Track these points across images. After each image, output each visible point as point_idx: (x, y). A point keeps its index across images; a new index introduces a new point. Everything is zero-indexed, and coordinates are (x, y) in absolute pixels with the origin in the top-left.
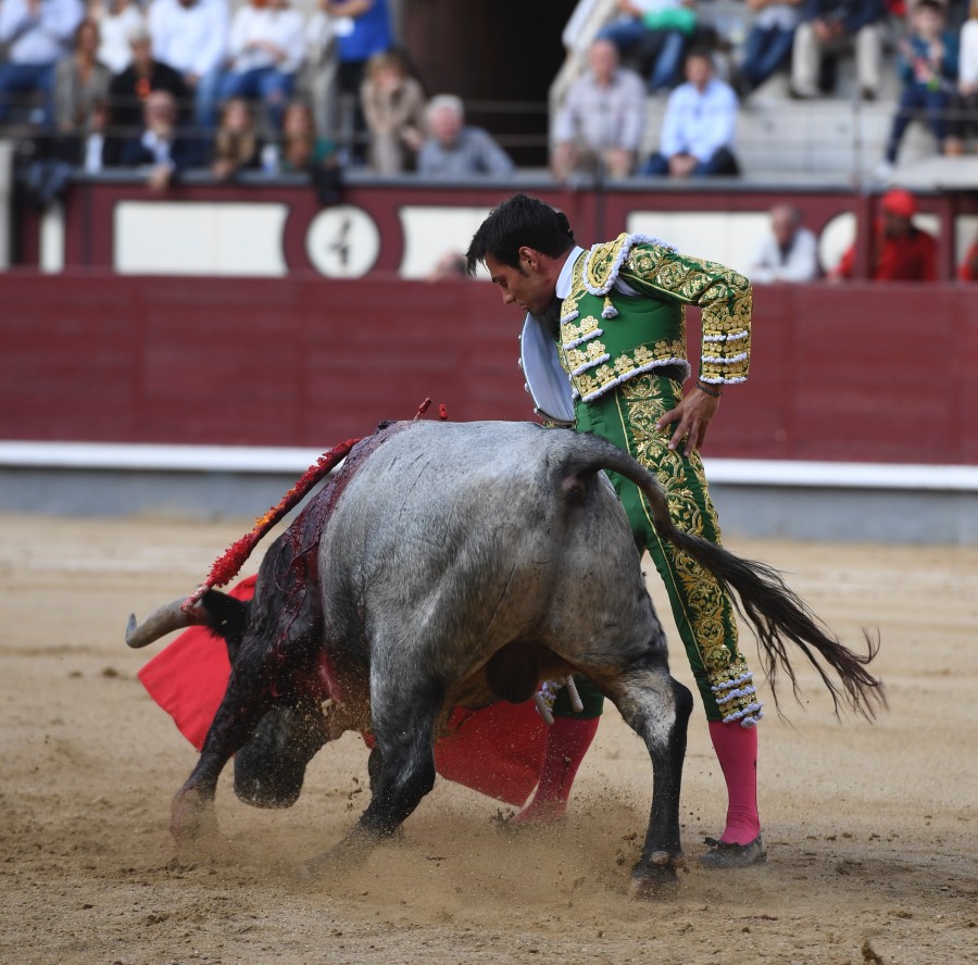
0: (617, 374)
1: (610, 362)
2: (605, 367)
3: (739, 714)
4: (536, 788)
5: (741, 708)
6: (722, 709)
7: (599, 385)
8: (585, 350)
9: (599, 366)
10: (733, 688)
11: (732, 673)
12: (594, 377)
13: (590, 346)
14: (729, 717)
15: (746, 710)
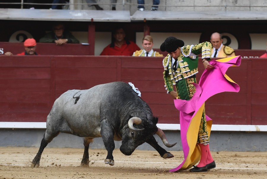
0: (191, 74)
1: (190, 72)
2: (189, 72)
3: (203, 143)
4: (199, 161)
5: (204, 141)
6: (200, 141)
7: (188, 76)
8: (185, 68)
9: (188, 72)
10: (203, 137)
11: (203, 134)
12: (187, 74)
13: (186, 68)
14: (201, 143)
15: (204, 142)
